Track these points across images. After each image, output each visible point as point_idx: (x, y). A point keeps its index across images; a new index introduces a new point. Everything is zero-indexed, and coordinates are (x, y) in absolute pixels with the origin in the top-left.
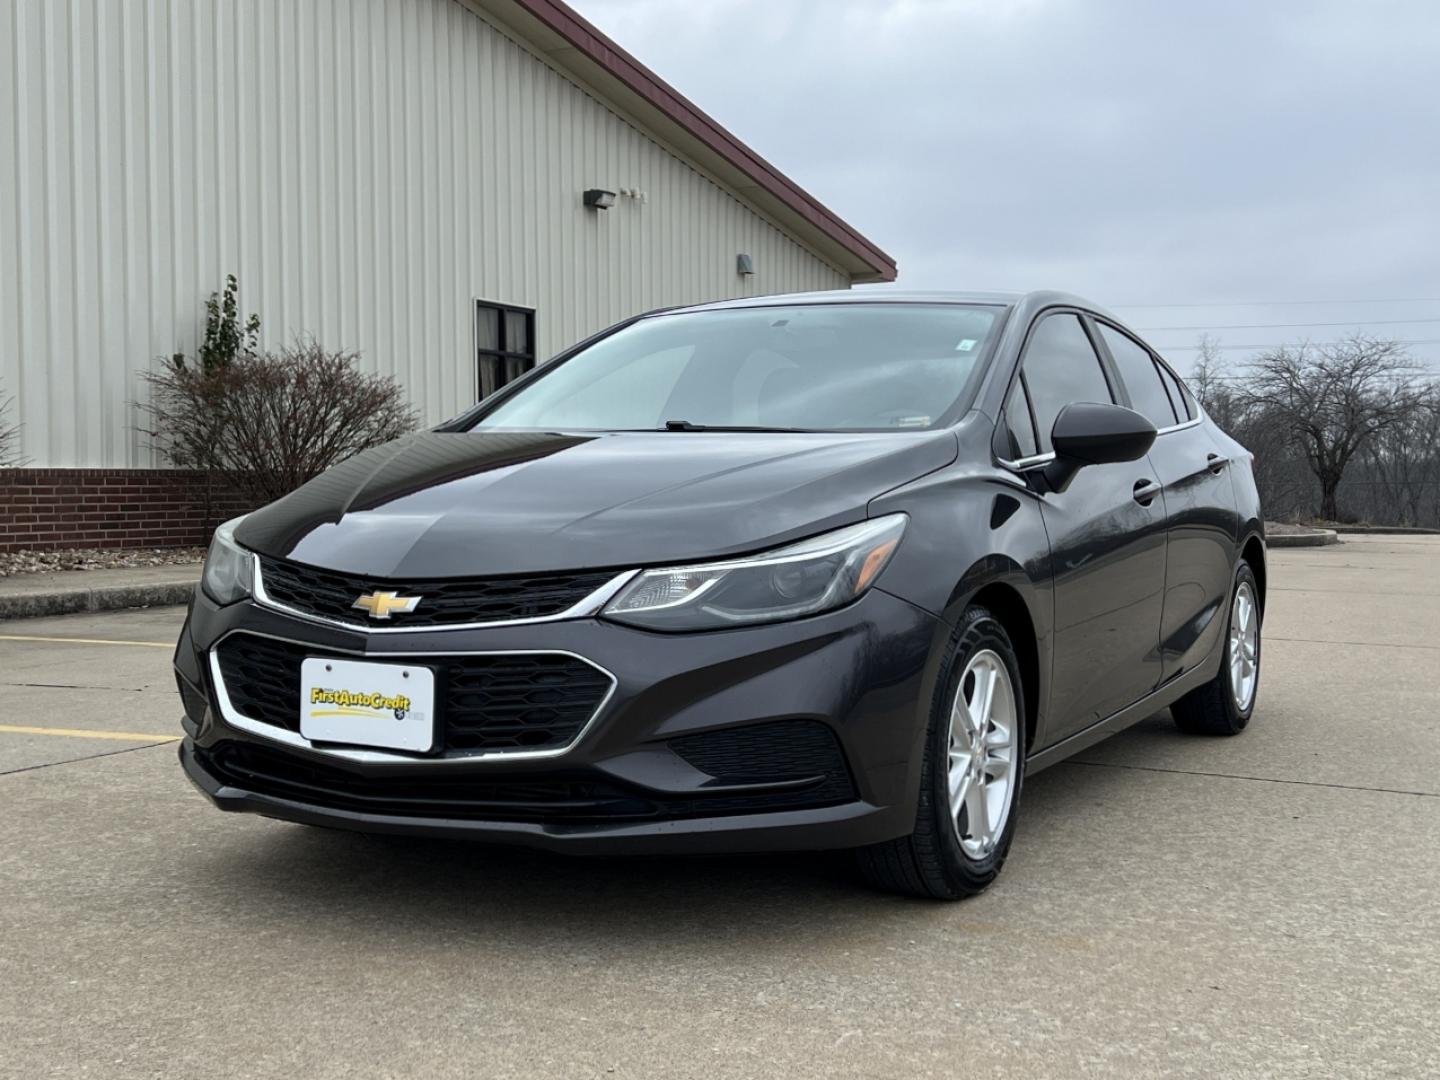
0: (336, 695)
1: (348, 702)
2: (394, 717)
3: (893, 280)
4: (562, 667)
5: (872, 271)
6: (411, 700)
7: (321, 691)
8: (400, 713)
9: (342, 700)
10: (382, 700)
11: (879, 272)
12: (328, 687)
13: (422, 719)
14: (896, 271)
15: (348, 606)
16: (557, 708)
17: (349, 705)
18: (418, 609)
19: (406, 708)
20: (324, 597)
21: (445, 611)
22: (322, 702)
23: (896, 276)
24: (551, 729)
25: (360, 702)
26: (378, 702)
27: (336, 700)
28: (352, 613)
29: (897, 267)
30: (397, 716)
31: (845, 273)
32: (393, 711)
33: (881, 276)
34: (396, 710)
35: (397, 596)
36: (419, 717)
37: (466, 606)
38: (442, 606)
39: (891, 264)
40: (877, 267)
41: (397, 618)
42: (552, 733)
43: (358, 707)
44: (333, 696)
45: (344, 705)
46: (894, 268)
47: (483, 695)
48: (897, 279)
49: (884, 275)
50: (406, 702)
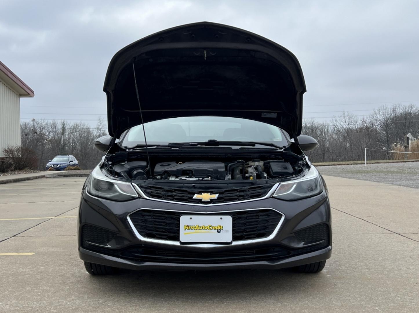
0: (194, 227)
1: (198, 229)
2: (217, 232)
3: (33, 97)
4: (268, 213)
5: (27, 93)
6: (223, 226)
7: (188, 226)
8: (219, 231)
9: (196, 228)
10: (212, 227)
11: (29, 94)
12: (191, 224)
13: (228, 232)
14: (34, 94)
15: (191, 198)
16: (267, 225)
17: (199, 230)
18: (218, 198)
19: (221, 229)
20: (178, 196)
21: (227, 198)
22: (188, 229)
23: (34, 96)
24: (266, 232)
25: (203, 228)
26: (211, 228)
27: (194, 228)
28: (193, 200)
29: (34, 93)
30: (218, 232)
31: (18, 94)
32: (216, 230)
33: (30, 95)
34: (218, 230)
35: (210, 194)
36: (227, 231)
37: (233, 196)
38: (226, 197)
39: (33, 92)
40: (29, 93)
41: (212, 201)
42: (266, 233)
43: (203, 230)
44: (193, 227)
45: (197, 230)
46: (33, 93)
47: (245, 223)
48: (34, 97)
49: (31, 95)
50: (221, 227)
